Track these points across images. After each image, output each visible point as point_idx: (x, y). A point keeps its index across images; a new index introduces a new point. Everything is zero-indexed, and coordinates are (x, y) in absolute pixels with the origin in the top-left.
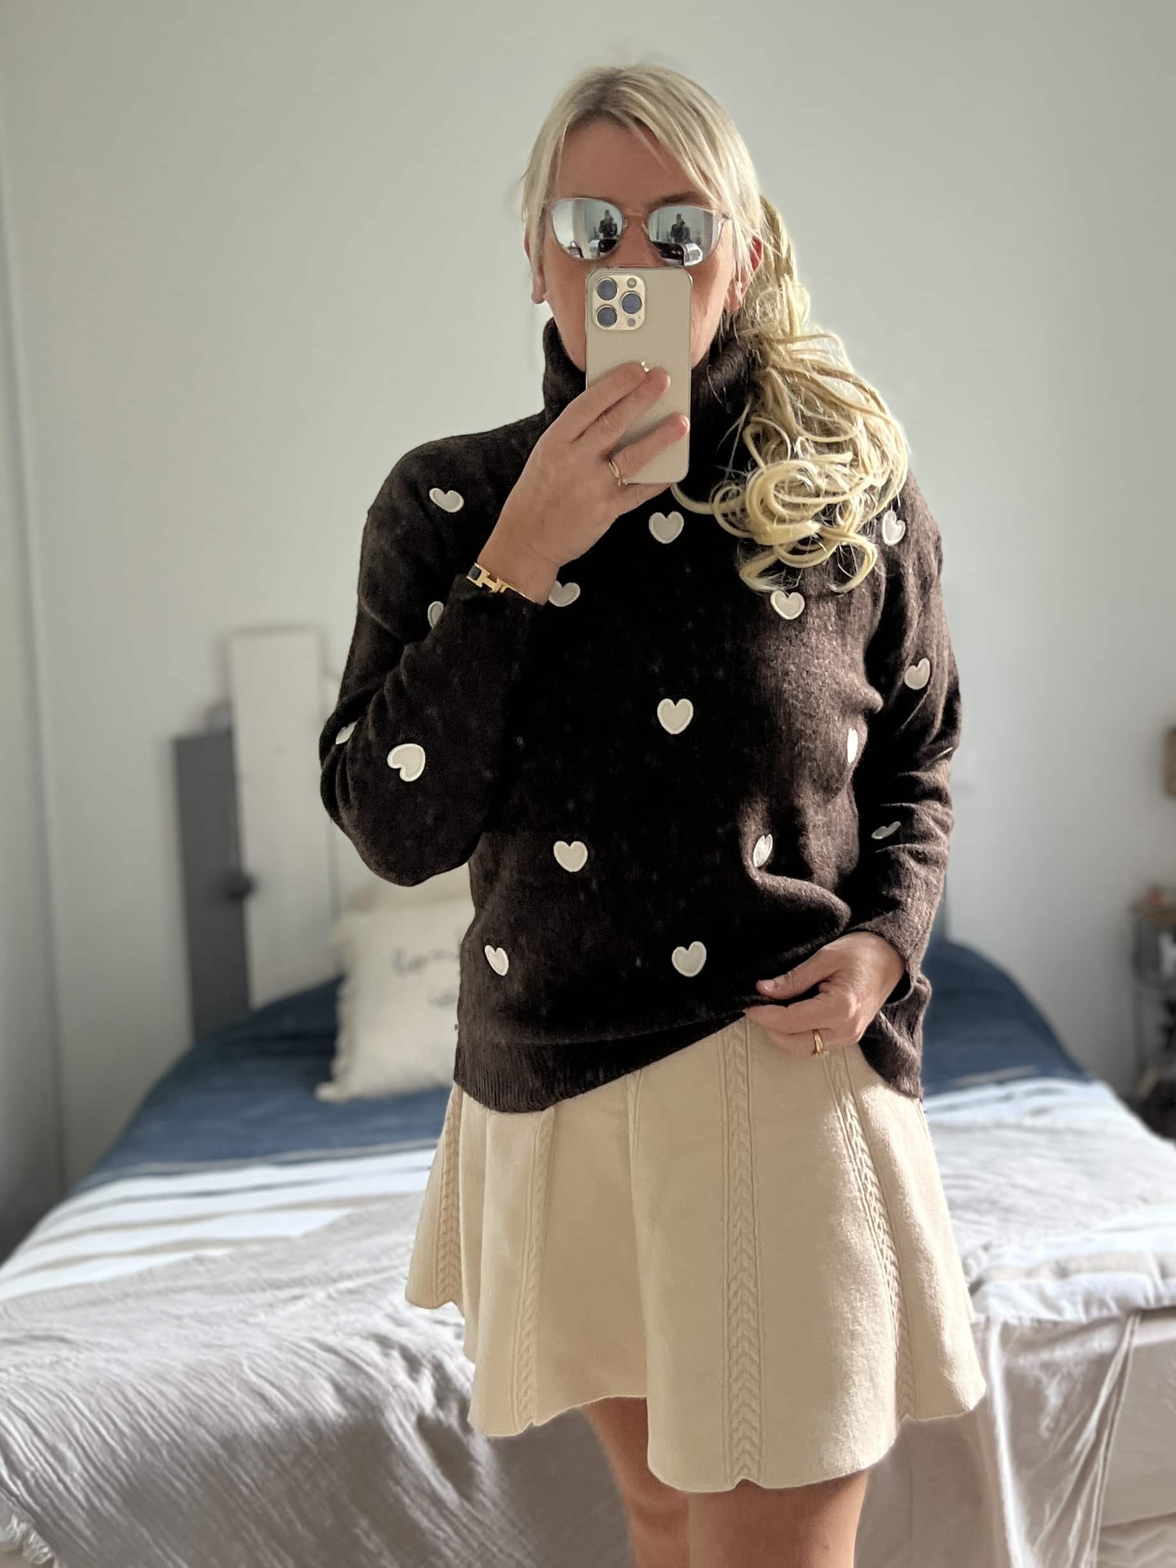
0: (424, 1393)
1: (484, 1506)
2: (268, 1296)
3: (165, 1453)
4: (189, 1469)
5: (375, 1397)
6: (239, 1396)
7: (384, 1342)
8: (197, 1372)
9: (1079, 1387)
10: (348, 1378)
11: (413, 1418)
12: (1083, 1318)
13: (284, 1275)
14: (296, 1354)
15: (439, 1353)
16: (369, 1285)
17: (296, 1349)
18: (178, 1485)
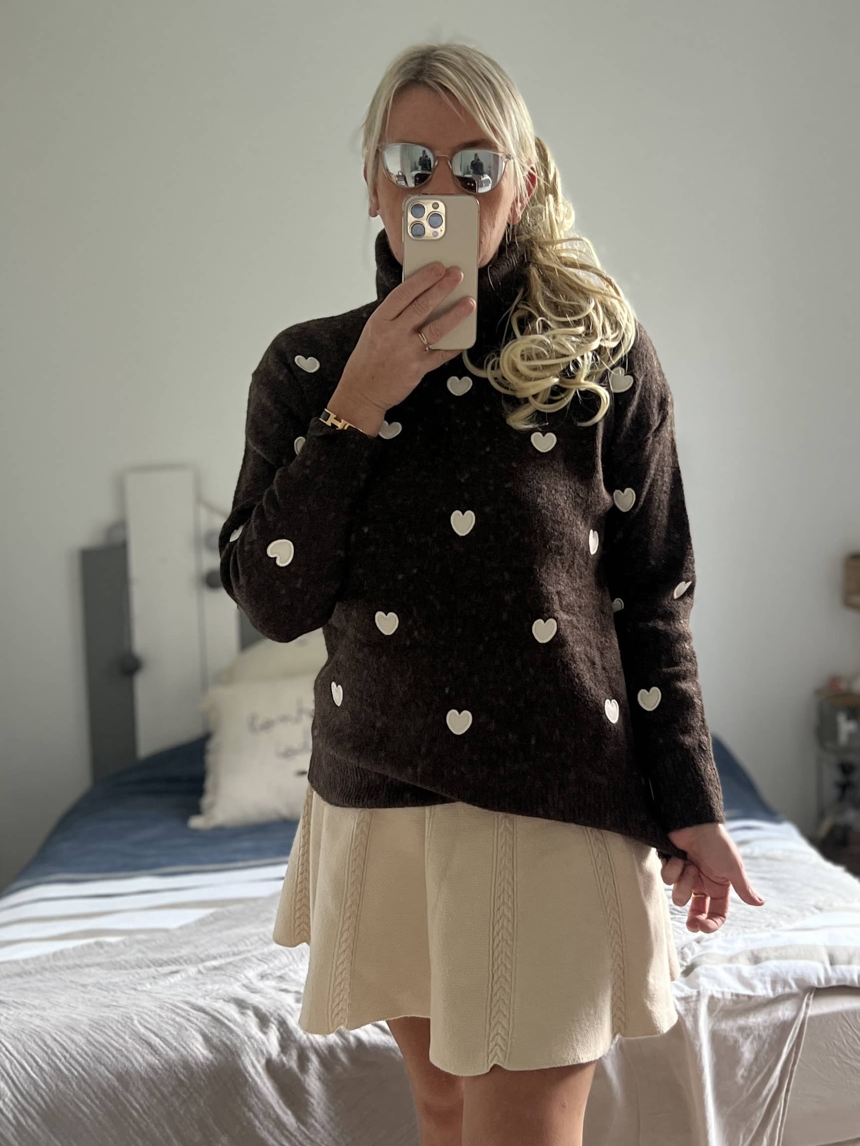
0: (272, 1042)
1: (315, 1128)
2: (152, 971)
3: (74, 1086)
4: (93, 1096)
5: (235, 1046)
6: (132, 1043)
7: (241, 1005)
8: (99, 1025)
9: (766, 1046)
10: (213, 1030)
11: (263, 1061)
12: (770, 994)
13: (165, 956)
14: (174, 1012)
15: (283, 1013)
16: (230, 963)
17: (175, 1008)
18: (84, 1108)
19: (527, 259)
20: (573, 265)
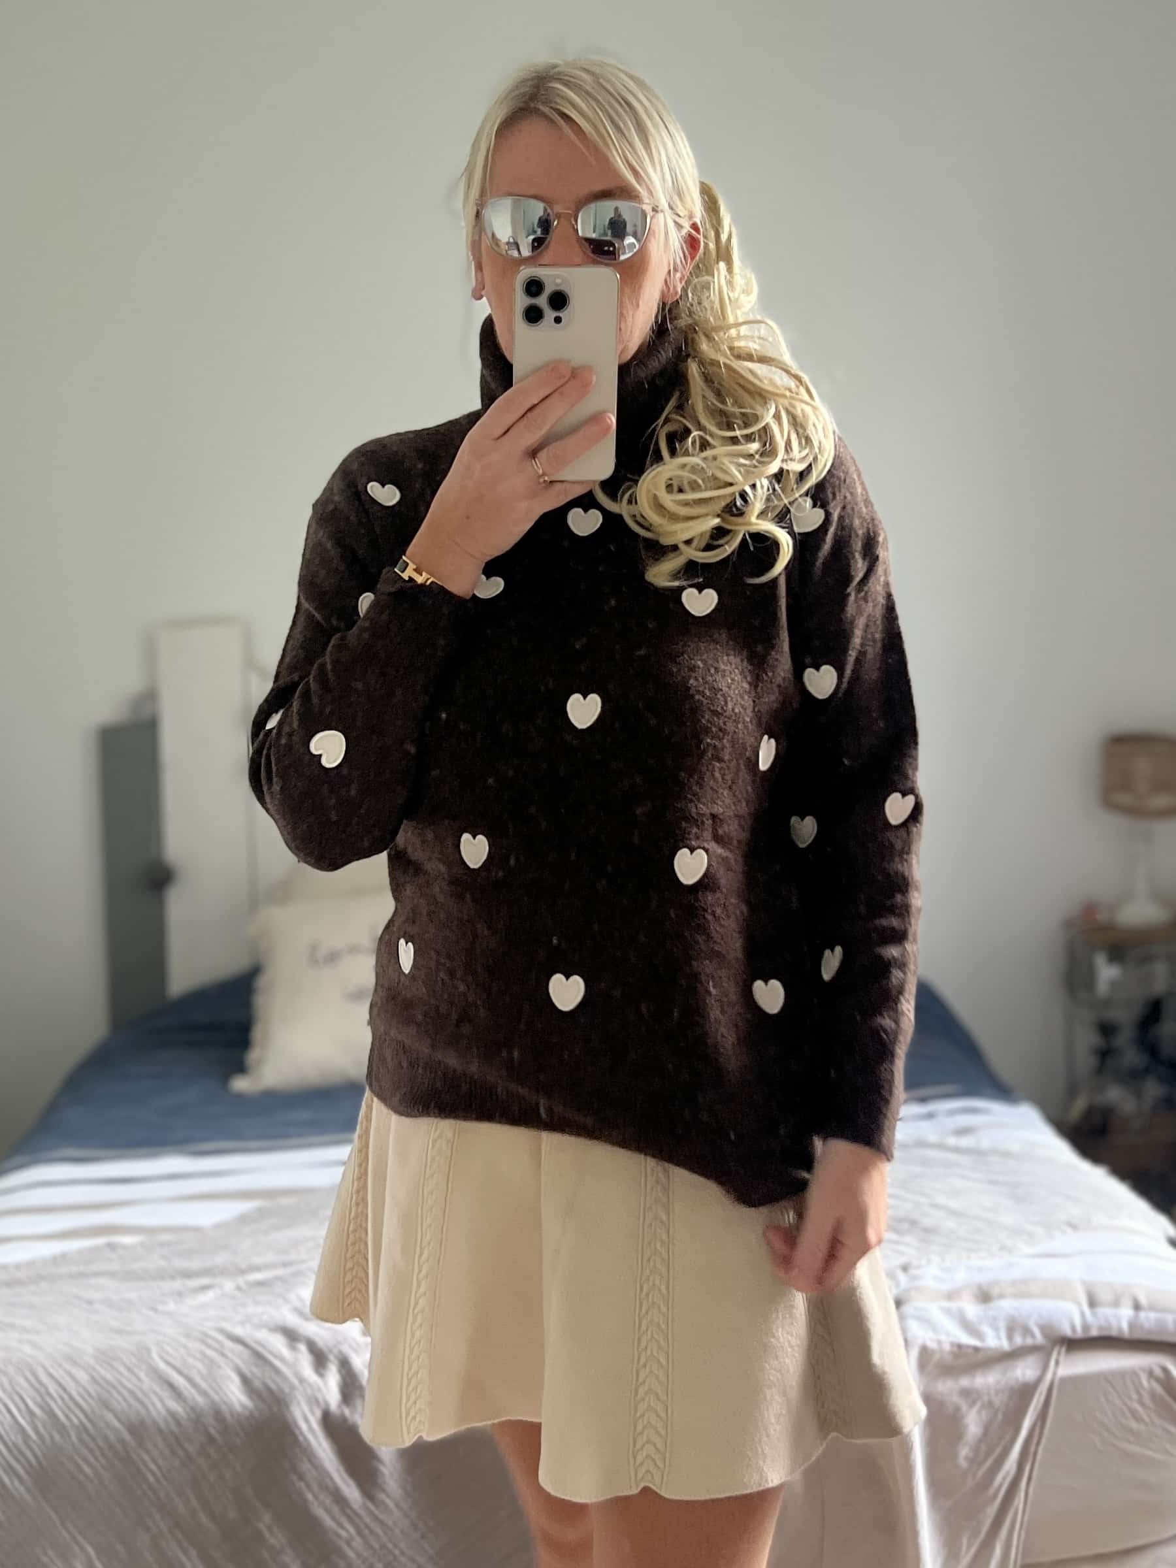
0: (330, 1388)
1: (386, 1506)
2: (178, 1284)
3: (74, 1438)
4: (98, 1453)
5: (282, 1391)
6: (147, 1383)
7: (291, 1336)
8: (107, 1357)
9: (1000, 1416)
10: (255, 1370)
11: (319, 1413)
12: (1005, 1345)
13: (195, 1264)
14: (204, 1342)
15: (346, 1349)
16: (278, 1278)
17: (204, 1339)
18: (87, 1469)
19: (685, 350)
20: (750, 357)
